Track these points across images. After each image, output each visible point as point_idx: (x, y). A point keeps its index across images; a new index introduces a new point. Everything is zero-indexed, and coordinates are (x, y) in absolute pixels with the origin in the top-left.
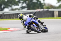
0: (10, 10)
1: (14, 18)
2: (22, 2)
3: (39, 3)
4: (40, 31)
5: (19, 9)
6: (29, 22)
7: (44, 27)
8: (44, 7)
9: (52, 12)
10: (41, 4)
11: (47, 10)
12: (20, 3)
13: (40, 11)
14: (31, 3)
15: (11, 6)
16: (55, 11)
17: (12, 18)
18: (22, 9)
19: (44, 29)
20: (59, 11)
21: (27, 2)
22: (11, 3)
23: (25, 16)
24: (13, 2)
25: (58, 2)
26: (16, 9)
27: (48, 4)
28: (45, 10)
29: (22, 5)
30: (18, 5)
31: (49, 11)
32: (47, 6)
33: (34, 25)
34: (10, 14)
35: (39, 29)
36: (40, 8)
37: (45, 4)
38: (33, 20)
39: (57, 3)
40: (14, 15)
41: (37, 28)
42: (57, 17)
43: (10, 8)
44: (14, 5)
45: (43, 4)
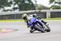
0: (2, 12)
1: (6, 19)
2: (14, 3)
3: (31, 4)
4: (44, 31)
5: (11, 11)
6: (33, 22)
7: (47, 27)
8: (36, 8)
9: (44, 13)
10: (33, 5)
11: (39, 11)
12: (12, 4)
13: (32, 12)
14: (23, 4)
15: (3, 8)
16: (47, 12)
17: (4, 19)
18: (14, 10)
19: (47, 28)
20: (51, 12)
21: (19, 3)
22: (3, 4)
23: (29, 16)
24: (5, 3)
25: (51, 3)
26: (8, 10)
27: (40, 5)
28: (37, 11)
29: (14, 6)
30: (10, 6)
31: (41, 12)
32: (39, 7)
33: (38, 24)
34: (2, 15)
35: (43, 28)
36: (32, 9)
37: (37, 5)
38: (37, 20)
39: (49, 4)
40: (6, 16)
41: (41, 28)
42: (49, 18)
43: (2, 9)
44: (6, 6)
45: (35, 5)
